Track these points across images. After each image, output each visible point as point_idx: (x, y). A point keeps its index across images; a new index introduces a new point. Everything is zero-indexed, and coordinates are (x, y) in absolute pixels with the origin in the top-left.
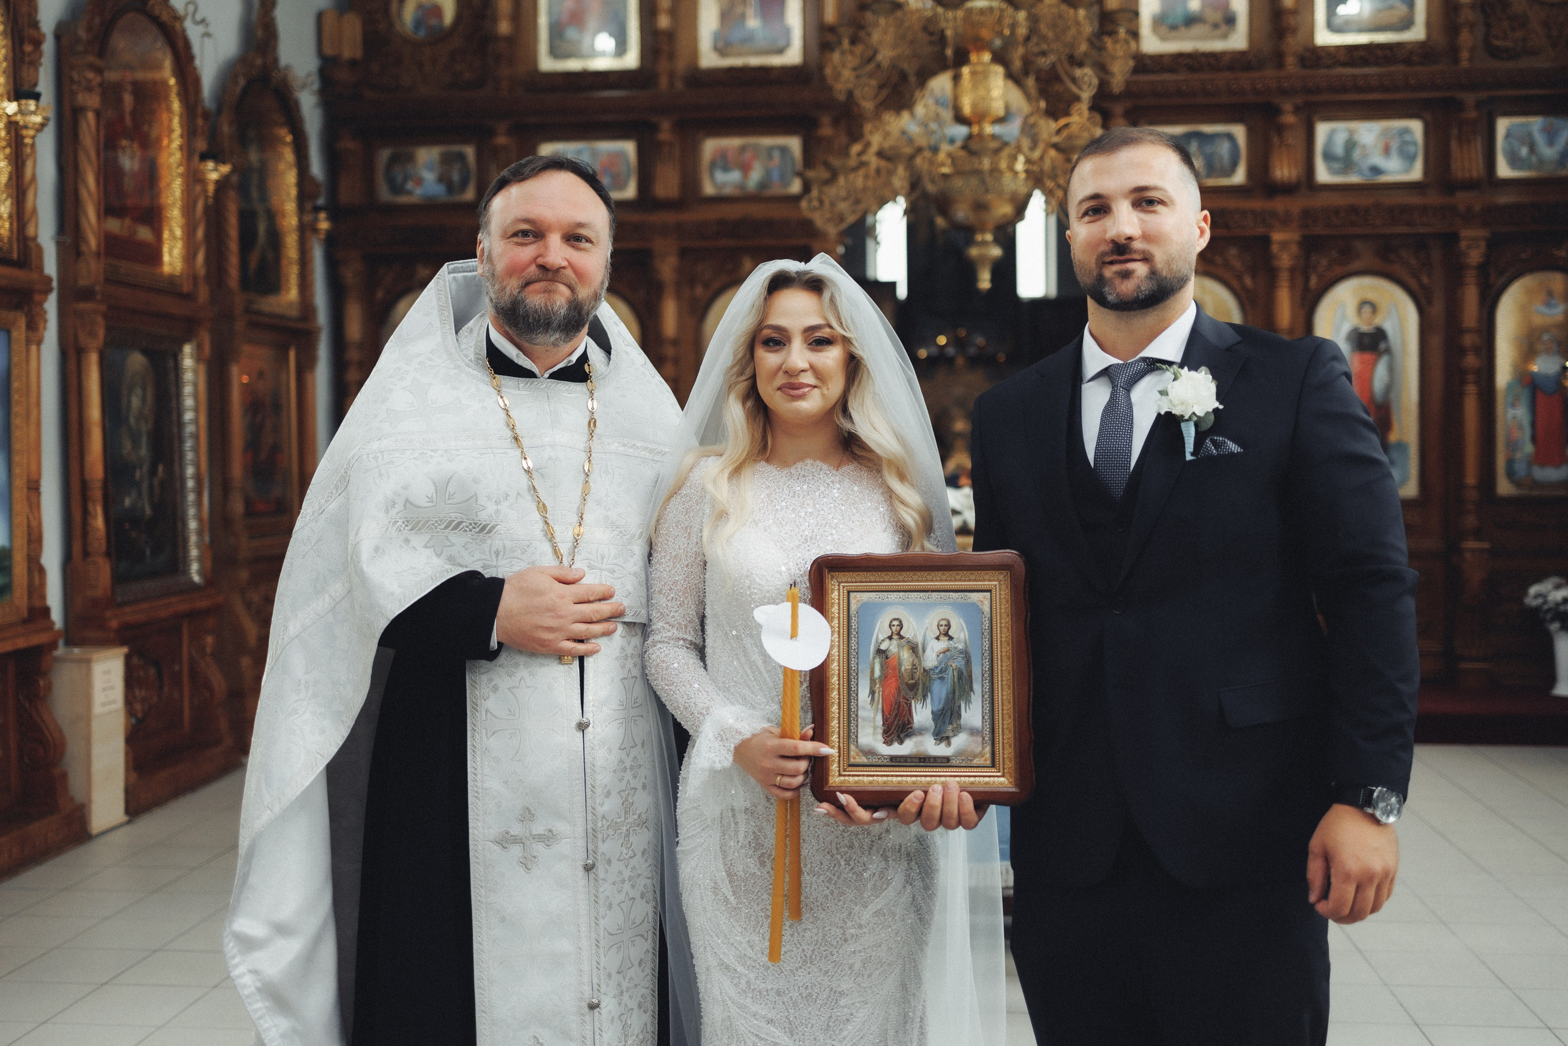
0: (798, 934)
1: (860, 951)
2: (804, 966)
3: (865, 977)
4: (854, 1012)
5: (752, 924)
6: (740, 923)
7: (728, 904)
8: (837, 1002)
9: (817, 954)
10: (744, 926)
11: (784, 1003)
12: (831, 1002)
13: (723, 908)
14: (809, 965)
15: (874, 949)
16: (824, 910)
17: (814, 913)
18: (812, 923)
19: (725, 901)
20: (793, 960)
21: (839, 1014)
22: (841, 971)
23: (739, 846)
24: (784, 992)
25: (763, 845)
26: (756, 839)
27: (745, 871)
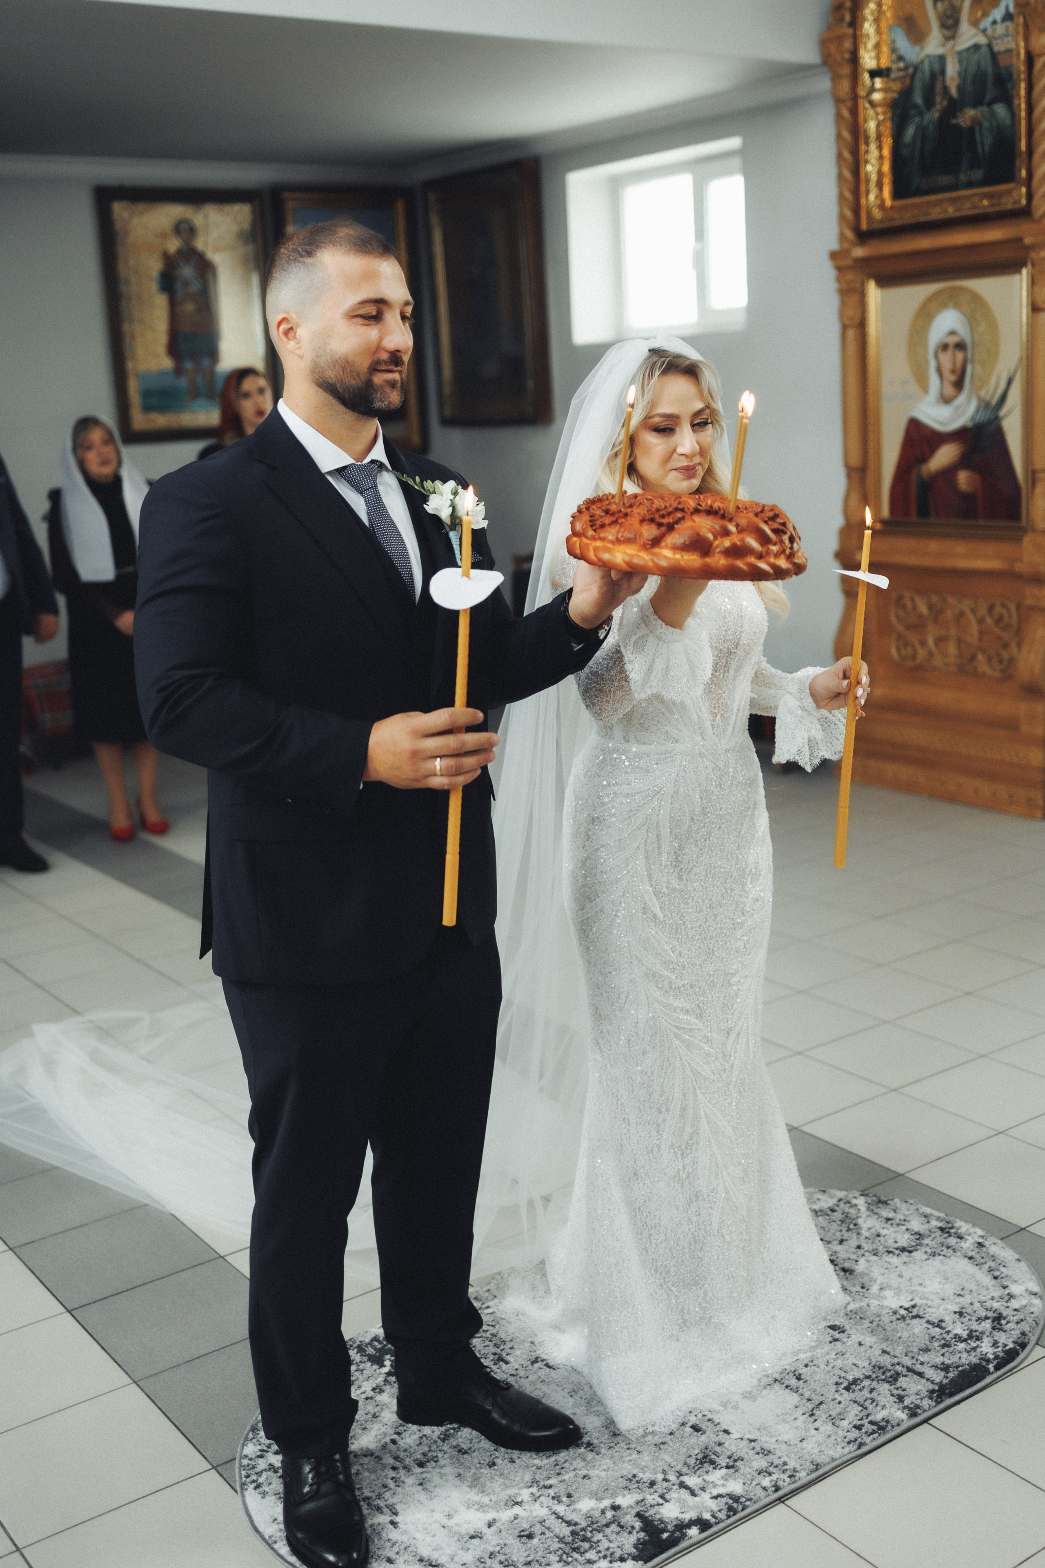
5: (674, 932)
6: (665, 934)
23: (663, 867)
25: (681, 862)
26: (677, 857)
27: (667, 887)
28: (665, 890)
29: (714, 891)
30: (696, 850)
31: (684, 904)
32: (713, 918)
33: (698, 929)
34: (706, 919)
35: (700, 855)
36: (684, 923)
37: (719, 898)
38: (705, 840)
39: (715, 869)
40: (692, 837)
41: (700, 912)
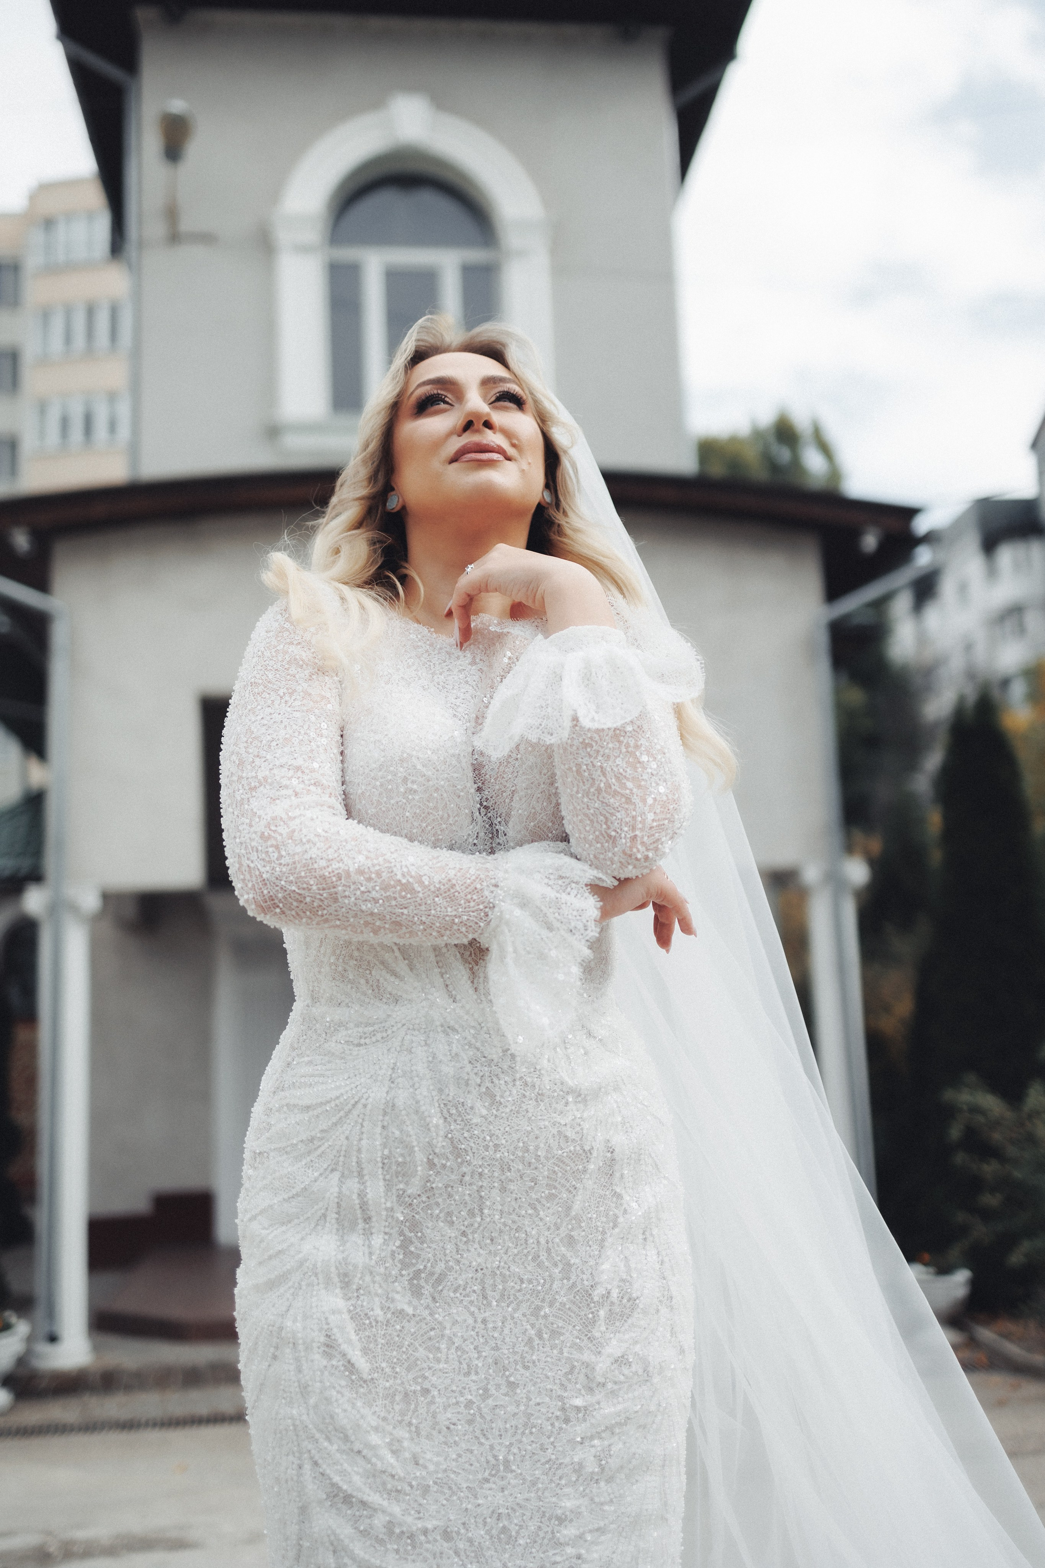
0: (482, 1417)
1: (592, 1438)
2: (494, 1476)
3: (602, 1484)
4: (583, 1552)
5: (397, 1408)
6: (374, 1408)
7: (352, 1373)
8: (553, 1537)
9: (515, 1451)
10: (382, 1414)
11: (457, 1553)
12: (543, 1538)
13: (343, 1383)
14: (501, 1474)
15: (617, 1430)
16: (526, 1368)
17: (510, 1375)
18: (506, 1395)
19: (346, 1369)
20: (473, 1468)
21: (558, 1559)
22: (561, 1478)
23: (373, 1263)
24: (458, 1533)
25: (418, 1256)
26: (406, 1244)
27: (385, 1309)
28: (378, 1312)
29: (506, 1331)
30: (451, 1233)
31: (428, 1349)
32: (504, 1389)
33: (462, 1409)
34: (486, 1390)
35: (462, 1246)
36: (426, 1391)
37: (521, 1348)
38: (471, 1213)
39: (505, 1281)
40: (437, 1204)
41: (468, 1374)
